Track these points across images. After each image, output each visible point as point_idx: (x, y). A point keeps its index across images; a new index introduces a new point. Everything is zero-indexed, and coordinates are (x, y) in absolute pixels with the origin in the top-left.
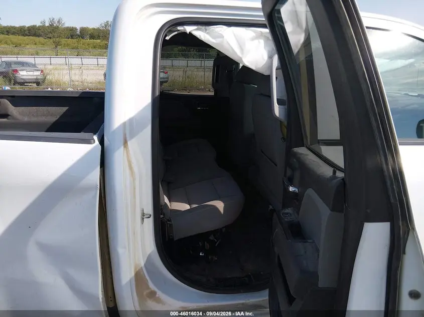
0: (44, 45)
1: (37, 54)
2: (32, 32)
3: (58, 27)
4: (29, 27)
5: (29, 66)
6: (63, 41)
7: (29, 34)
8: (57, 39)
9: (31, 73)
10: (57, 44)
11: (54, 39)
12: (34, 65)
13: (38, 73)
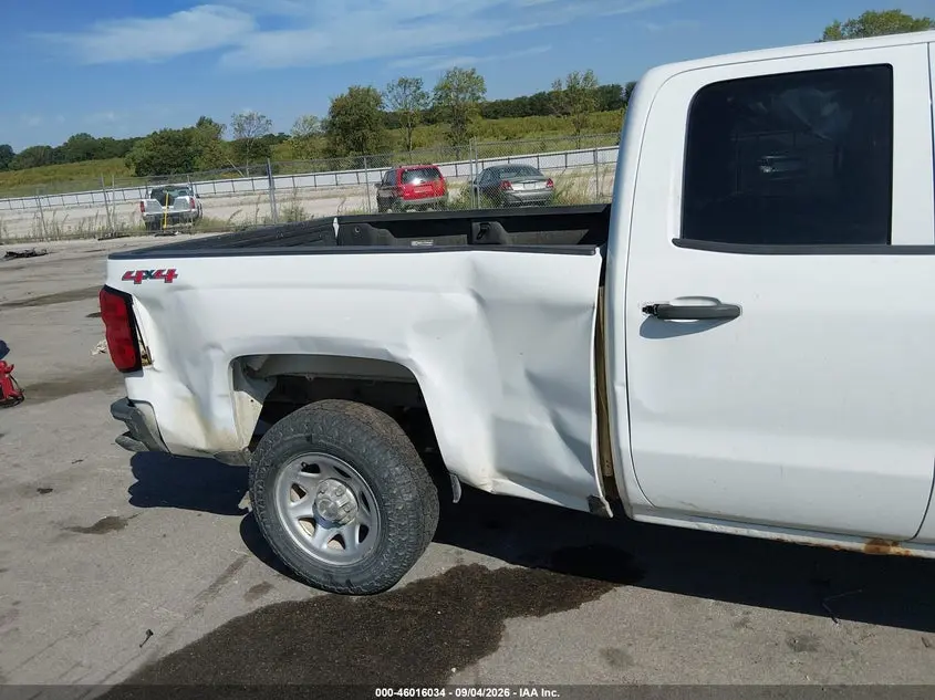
0: (555, 129)
1: (543, 149)
2: (536, 107)
3: (583, 90)
4: (531, 98)
5: (529, 174)
6: (592, 118)
7: (531, 112)
8: (581, 115)
9: (531, 187)
10: (580, 125)
11: (575, 117)
12: (537, 172)
13: (543, 185)
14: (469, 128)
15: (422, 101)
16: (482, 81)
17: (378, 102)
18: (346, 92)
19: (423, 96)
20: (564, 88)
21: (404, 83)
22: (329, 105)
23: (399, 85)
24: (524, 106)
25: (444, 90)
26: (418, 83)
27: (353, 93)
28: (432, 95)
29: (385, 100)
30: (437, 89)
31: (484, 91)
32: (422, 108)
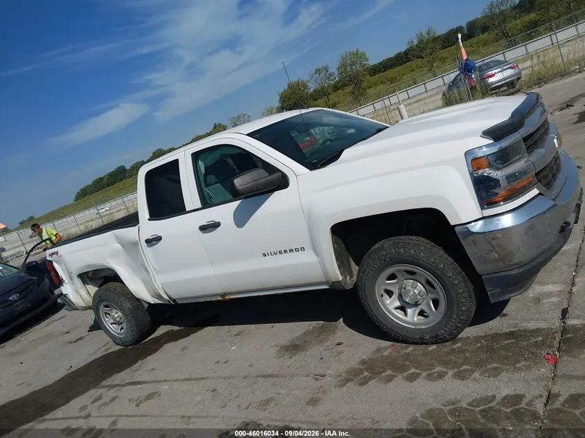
11: (427, 58)
14: (364, 84)
15: (332, 78)
16: (364, 54)
17: (305, 86)
18: (286, 87)
19: (331, 75)
20: (415, 42)
21: (318, 71)
22: (278, 98)
23: (316, 73)
24: (401, 58)
25: (343, 66)
26: (326, 69)
27: (290, 86)
28: (336, 73)
29: (310, 85)
30: (338, 69)
31: (367, 60)
32: (333, 82)
